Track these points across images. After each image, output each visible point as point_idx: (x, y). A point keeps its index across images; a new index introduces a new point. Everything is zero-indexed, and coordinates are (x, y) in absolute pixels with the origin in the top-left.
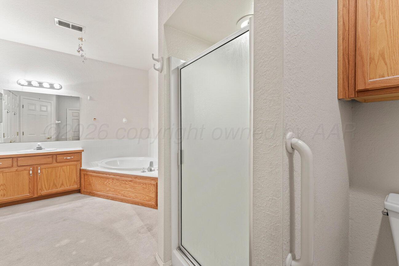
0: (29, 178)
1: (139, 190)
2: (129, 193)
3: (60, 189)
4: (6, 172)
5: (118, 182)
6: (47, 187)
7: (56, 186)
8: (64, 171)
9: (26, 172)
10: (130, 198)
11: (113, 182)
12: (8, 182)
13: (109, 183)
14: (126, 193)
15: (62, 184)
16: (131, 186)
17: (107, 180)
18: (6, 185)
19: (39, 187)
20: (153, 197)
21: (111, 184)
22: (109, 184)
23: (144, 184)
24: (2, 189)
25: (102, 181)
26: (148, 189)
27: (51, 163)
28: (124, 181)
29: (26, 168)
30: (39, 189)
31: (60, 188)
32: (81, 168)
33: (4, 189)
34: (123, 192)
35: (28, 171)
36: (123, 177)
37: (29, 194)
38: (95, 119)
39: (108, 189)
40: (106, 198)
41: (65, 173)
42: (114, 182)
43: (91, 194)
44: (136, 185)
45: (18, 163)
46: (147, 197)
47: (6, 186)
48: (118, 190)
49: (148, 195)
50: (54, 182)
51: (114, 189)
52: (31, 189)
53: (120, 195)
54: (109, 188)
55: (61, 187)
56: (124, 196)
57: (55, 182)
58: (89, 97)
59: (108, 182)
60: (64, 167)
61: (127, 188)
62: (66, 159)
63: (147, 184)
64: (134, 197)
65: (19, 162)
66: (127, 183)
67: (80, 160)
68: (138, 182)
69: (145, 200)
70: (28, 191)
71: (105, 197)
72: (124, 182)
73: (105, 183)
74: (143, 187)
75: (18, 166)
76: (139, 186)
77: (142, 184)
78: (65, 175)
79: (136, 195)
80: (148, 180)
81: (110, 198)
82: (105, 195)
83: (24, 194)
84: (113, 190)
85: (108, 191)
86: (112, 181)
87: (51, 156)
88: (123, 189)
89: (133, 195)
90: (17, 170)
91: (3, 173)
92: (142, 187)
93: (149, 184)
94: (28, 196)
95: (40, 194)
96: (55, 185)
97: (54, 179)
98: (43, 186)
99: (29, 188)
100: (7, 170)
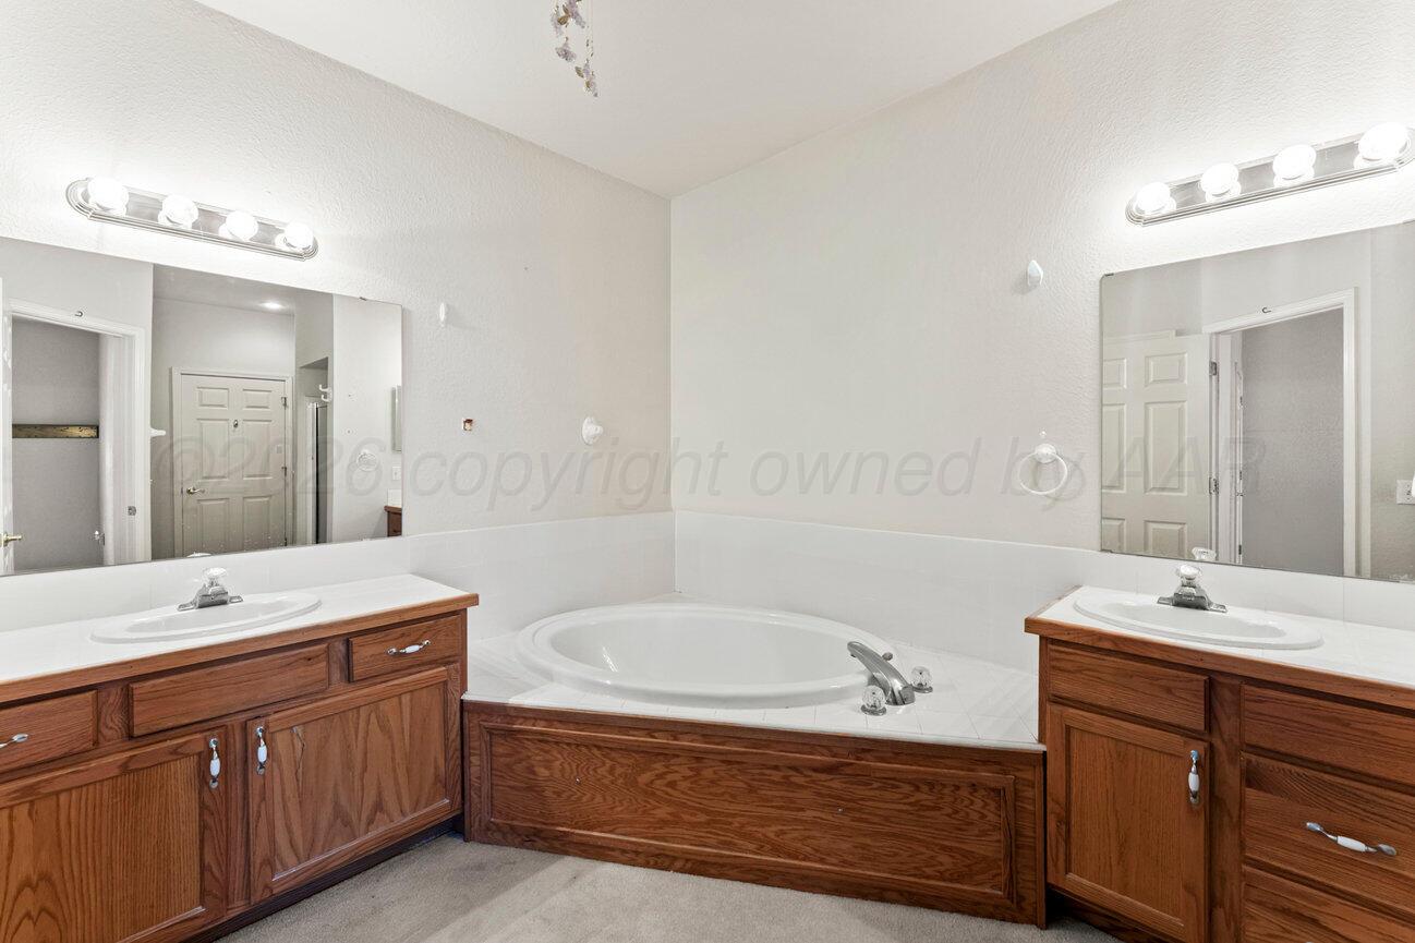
0: (202, 806)
1: (887, 819)
2: (814, 833)
3: (370, 835)
4: (57, 793)
5: (735, 772)
6: (299, 841)
7: (347, 823)
8: (384, 728)
9: (184, 769)
10: (822, 861)
11: (698, 774)
12: (65, 855)
13: (670, 777)
14: (796, 834)
15: (379, 806)
16: (830, 796)
17: (657, 766)
18: (56, 876)
19: (260, 850)
20: (985, 858)
21: (684, 785)
22: (672, 784)
23: (925, 788)
24: (28, 915)
25: (619, 770)
26: (950, 811)
27: (323, 691)
28: (776, 768)
29: (180, 745)
30: (257, 860)
31: (367, 831)
32: (466, 697)
33: (43, 910)
34: (771, 831)
35: (192, 762)
36: (767, 747)
37: (202, 903)
38: (469, 421)
39: (662, 812)
40: (646, 865)
41: (390, 737)
42: (708, 773)
43: (540, 843)
44: (861, 791)
45: (137, 720)
46: (944, 858)
47: (53, 885)
48: (734, 816)
49: (946, 843)
50: (336, 804)
51: (707, 812)
52: (215, 869)
53: (752, 847)
54: (670, 810)
55: (370, 822)
56: (777, 850)
57: (343, 801)
58: (442, 309)
59: (660, 776)
60: (385, 706)
61: (802, 810)
62: (399, 655)
63: (944, 786)
64: (849, 858)
65: (137, 708)
66: (799, 780)
67: (454, 658)
68: (877, 775)
69: (928, 871)
70: (194, 892)
71: (641, 859)
72: (776, 776)
73: (644, 778)
74: (912, 800)
75: (131, 737)
76: (888, 795)
77: (907, 788)
78: (392, 745)
79: (864, 847)
80: (948, 762)
81: (678, 864)
82: (640, 844)
83: (168, 917)
84: (702, 818)
85: (664, 823)
86: (691, 769)
87: (324, 646)
88: (775, 813)
89: (845, 846)
90: (125, 768)
91: (32, 802)
92: (910, 804)
93: (958, 788)
94: (198, 922)
95: (267, 894)
96: (342, 819)
97: (336, 785)
98: (282, 838)
99: (203, 868)
100: (62, 777)
